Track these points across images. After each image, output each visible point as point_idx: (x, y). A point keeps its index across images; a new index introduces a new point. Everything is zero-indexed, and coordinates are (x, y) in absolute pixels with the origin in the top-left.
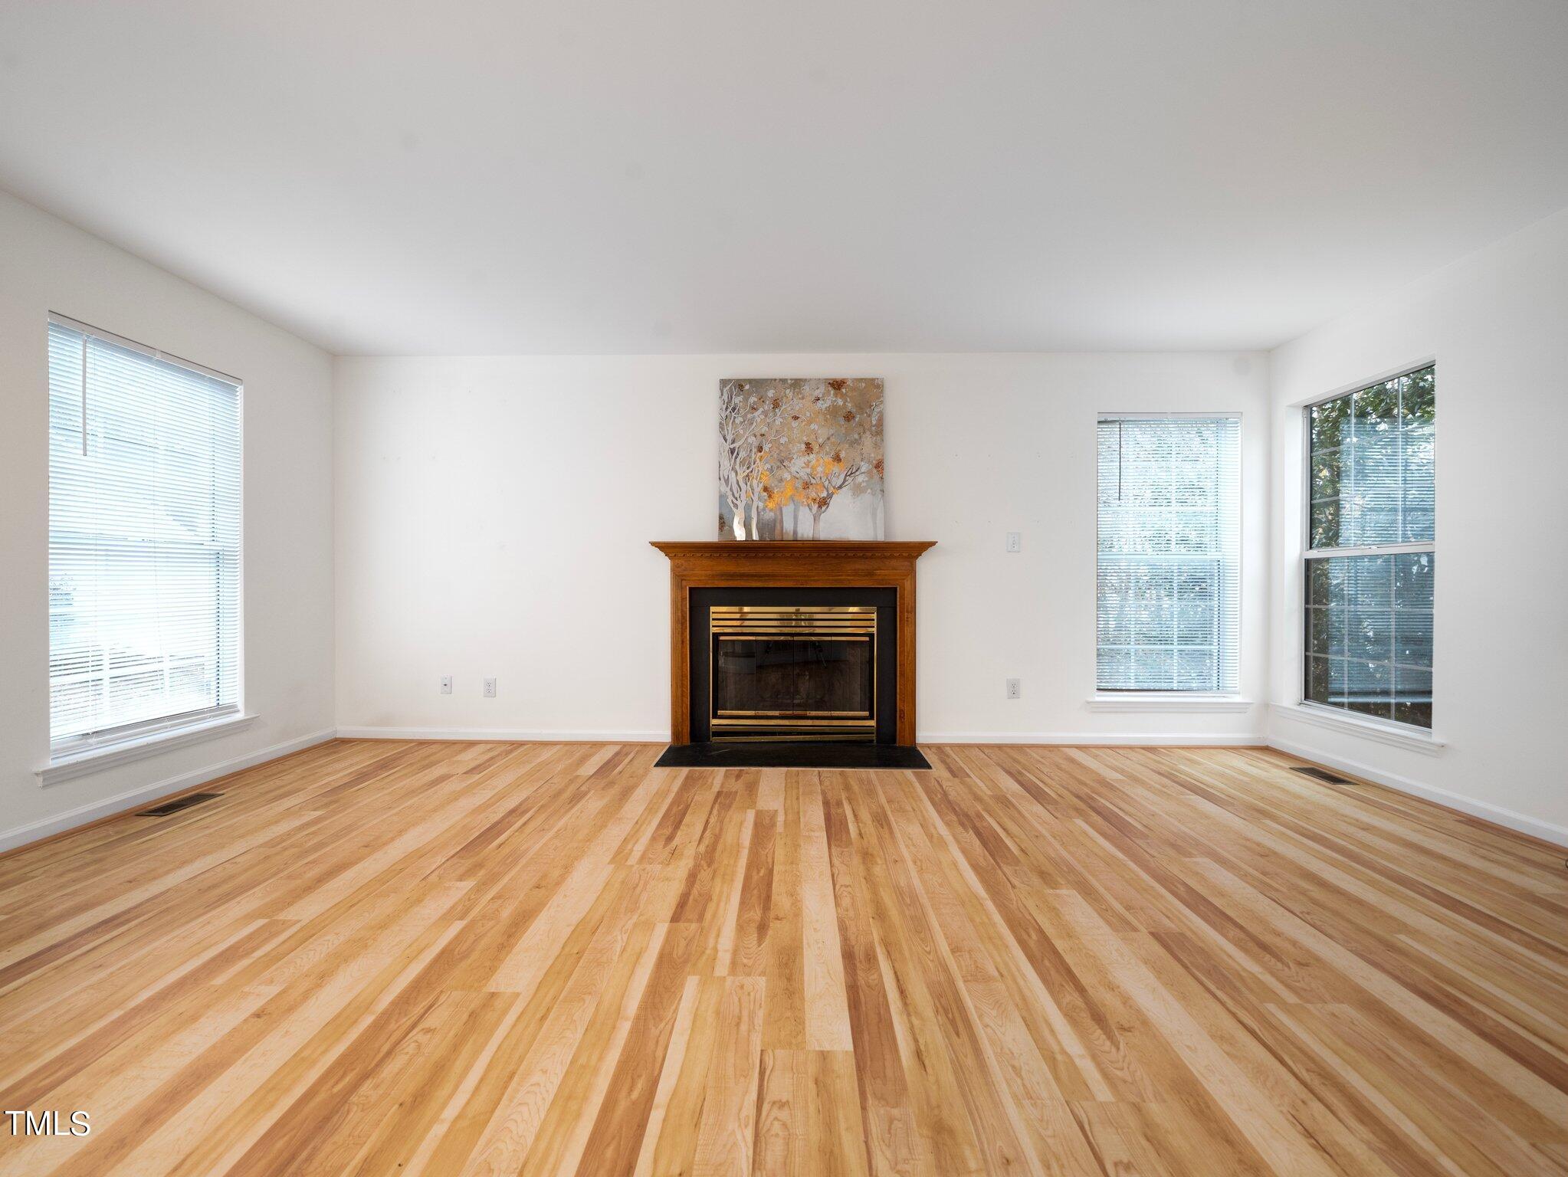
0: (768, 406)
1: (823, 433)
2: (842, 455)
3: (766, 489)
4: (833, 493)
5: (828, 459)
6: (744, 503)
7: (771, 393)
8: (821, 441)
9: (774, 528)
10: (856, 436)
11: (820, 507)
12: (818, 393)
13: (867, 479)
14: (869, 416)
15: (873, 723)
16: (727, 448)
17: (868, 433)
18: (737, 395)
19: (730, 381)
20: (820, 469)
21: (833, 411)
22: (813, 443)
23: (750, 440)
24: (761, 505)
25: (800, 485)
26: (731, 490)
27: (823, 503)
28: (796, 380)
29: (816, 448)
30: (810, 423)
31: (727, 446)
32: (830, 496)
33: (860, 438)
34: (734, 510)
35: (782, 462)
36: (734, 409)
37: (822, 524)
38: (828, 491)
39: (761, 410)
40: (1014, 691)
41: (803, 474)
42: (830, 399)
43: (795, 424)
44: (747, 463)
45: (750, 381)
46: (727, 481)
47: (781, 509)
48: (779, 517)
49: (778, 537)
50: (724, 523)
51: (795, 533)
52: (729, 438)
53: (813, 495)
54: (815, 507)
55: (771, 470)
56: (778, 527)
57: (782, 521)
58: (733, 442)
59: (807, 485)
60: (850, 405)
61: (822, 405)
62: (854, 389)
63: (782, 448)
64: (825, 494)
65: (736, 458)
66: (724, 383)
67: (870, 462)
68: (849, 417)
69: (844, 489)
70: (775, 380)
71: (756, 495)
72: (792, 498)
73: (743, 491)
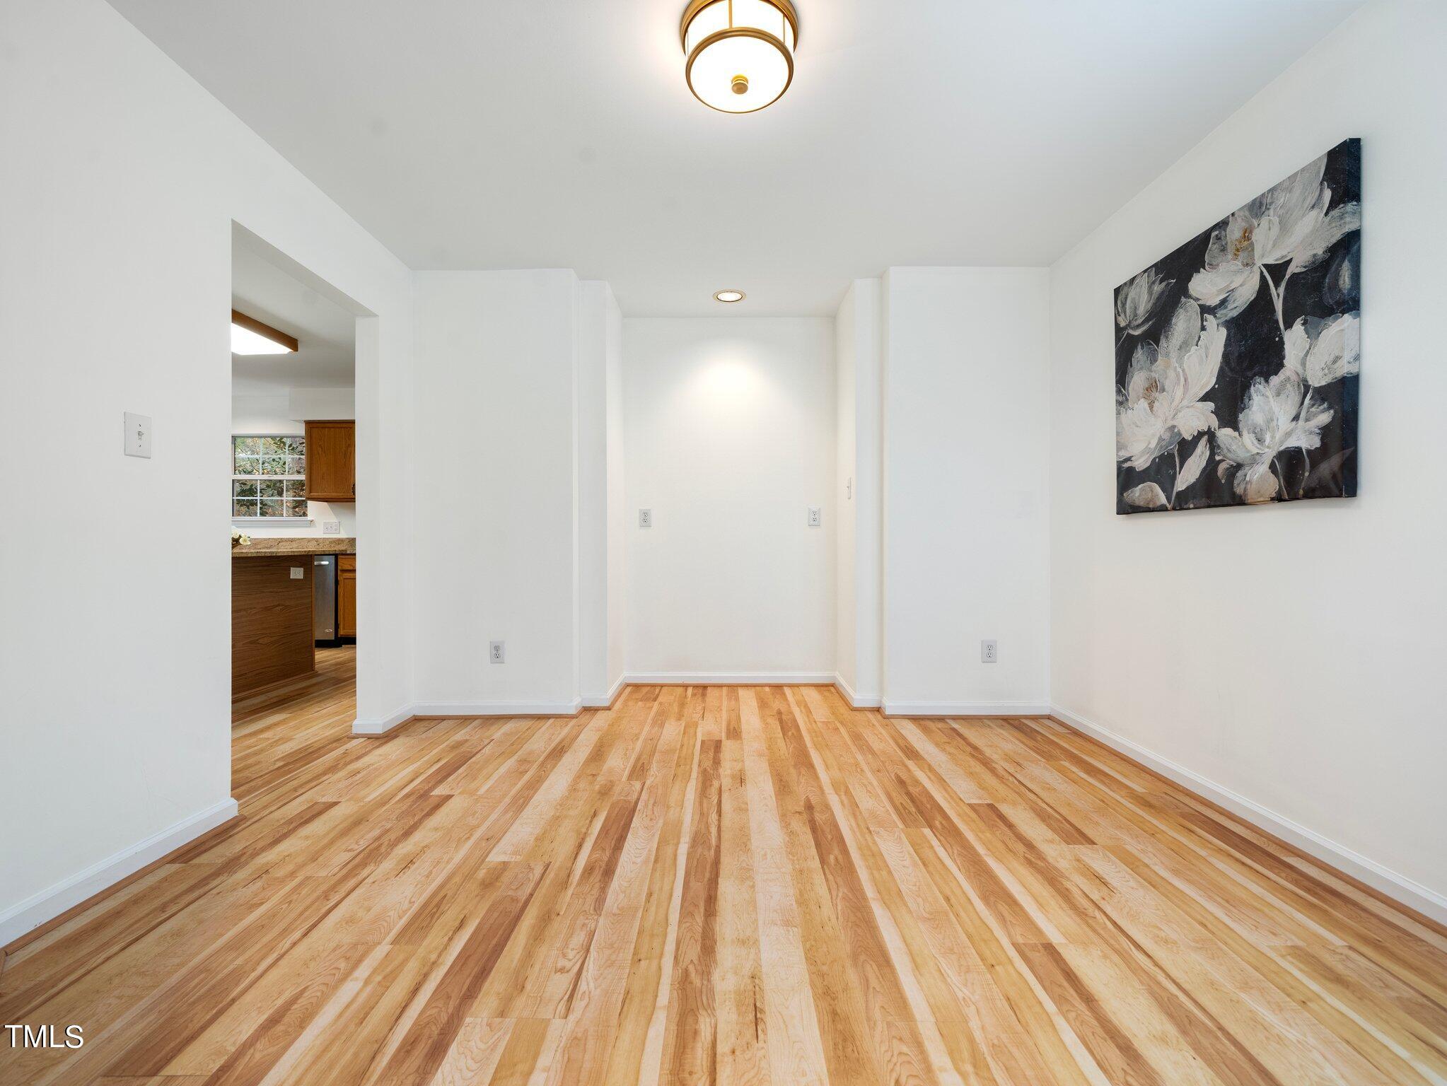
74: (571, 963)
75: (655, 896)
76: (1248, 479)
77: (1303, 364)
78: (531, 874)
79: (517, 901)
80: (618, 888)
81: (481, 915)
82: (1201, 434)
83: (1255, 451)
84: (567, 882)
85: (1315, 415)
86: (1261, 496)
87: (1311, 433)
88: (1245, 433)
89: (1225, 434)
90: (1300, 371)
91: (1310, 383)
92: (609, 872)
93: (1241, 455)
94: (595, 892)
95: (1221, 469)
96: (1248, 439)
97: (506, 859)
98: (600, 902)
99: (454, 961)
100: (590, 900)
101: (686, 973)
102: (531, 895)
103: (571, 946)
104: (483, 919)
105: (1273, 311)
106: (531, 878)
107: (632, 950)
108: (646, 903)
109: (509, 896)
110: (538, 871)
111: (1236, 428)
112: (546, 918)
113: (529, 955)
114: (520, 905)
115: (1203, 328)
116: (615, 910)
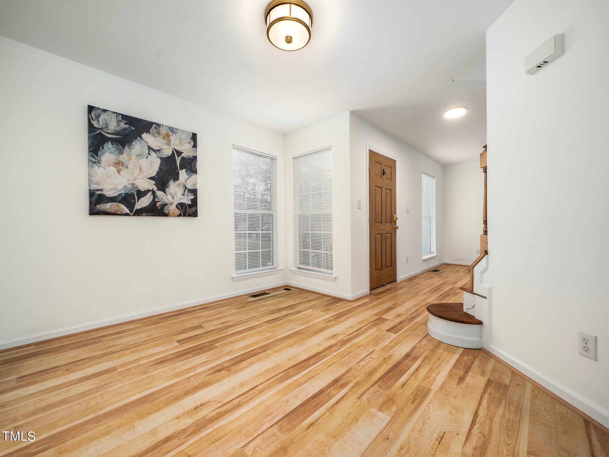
74: (368, 359)
75: (328, 365)
76: (169, 209)
77: (186, 182)
78: (369, 396)
79: (379, 385)
80: (338, 373)
81: (395, 386)
82: (148, 191)
83: (172, 201)
84: (355, 385)
85: (189, 196)
86: (174, 215)
87: (189, 200)
88: (168, 195)
89: (159, 193)
90: (184, 183)
91: (187, 187)
92: (336, 381)
93: (167, 201)
94: (347, 375)
95: (158, 204)
96: (169, 197)
97: (379, 413)
98: (348, 372)
99: (405, 373)
100: (351, 373)
101: (340, 346)
102: (373, 385)
103: (366, 363)
104: (394, 384)
105: (176, 163)
106: (370, 394)
107: (349, 355)
108: (334, 364)
109: (382, 390)
110: (365, 397)
111: (165, 192)
112: (370, 374)
113: (380, 365)
114: (378, 383)
115: (149, 154)
116: (345, 366)
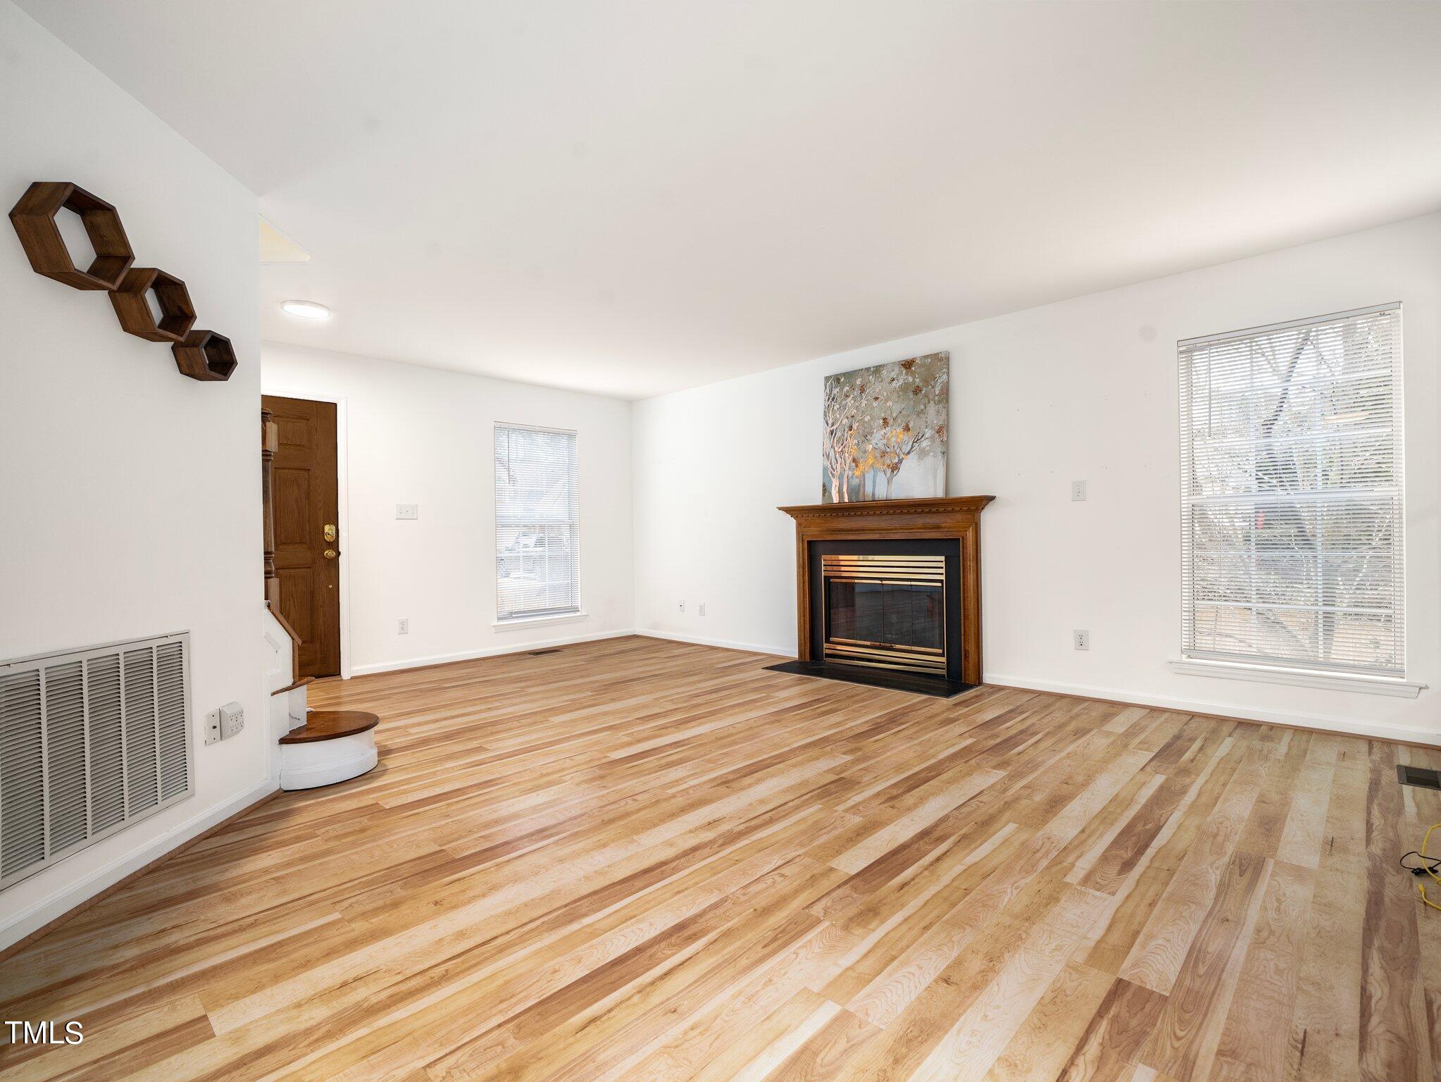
0: (857, 392)
1: (896, 408)
2: (911, 425)
3: (854, 460)
4: (903, 459)
5: (899, 430)
6: (839, 472)
7: (858, 382)
8: (894, 415)
9: (858, 493)
10: (922, 407)
11: (893, 471)
12: (893, 375)
13: (930, 443)
14: (933, 387)
15: (943, 659)
16: (828, 431)
17: (932, 402)
18: (836, 387)
19: (831, 376)
20: (893, 439)
21: (905, 388)
22: (889, 418)
23: (844, 422)
24: (850, 473)
25: (878, 455)
26: (831, 463)
27: (895, 468)
28: (877, 367)
29: (891, 422)
30: (886, 401)
31: (829, 429)
32: (900, 461)
33: (925, 408)
34: (832, 478)
35: (866, 437)
36: (833, 399)
37: (893, 486)
38: (899, 458)
39: (852, 396)
40: (1081, 642)
41: (881, 445)
42: (904, 378)
43: (875, 404)
44: (841, 441)
45: (844, 374)
46: (828, 456)
47: (864, 476)
48: (863, 483)
49: (861, 499)
50: (826, 490)
51: (873, 494)
52: (830, 423)
53: (888, 462)
54: (889, 472)
55: (858, 444)
56: (862, 491)
57: (864, 485)
58: (833, 425)
59: (884, 454)
60: (918, 380)
61: (896, 384)
62: (921, 366)
63: (866, 425)
64: (896, 460)
65: (834, 437)
66: (827, 379)
67: (932, 428)
68: (917, 391)
69: (912, 454)
70: (862, 370)
71: (847, 465)
72: (872, 466)
73: (839, 462)
